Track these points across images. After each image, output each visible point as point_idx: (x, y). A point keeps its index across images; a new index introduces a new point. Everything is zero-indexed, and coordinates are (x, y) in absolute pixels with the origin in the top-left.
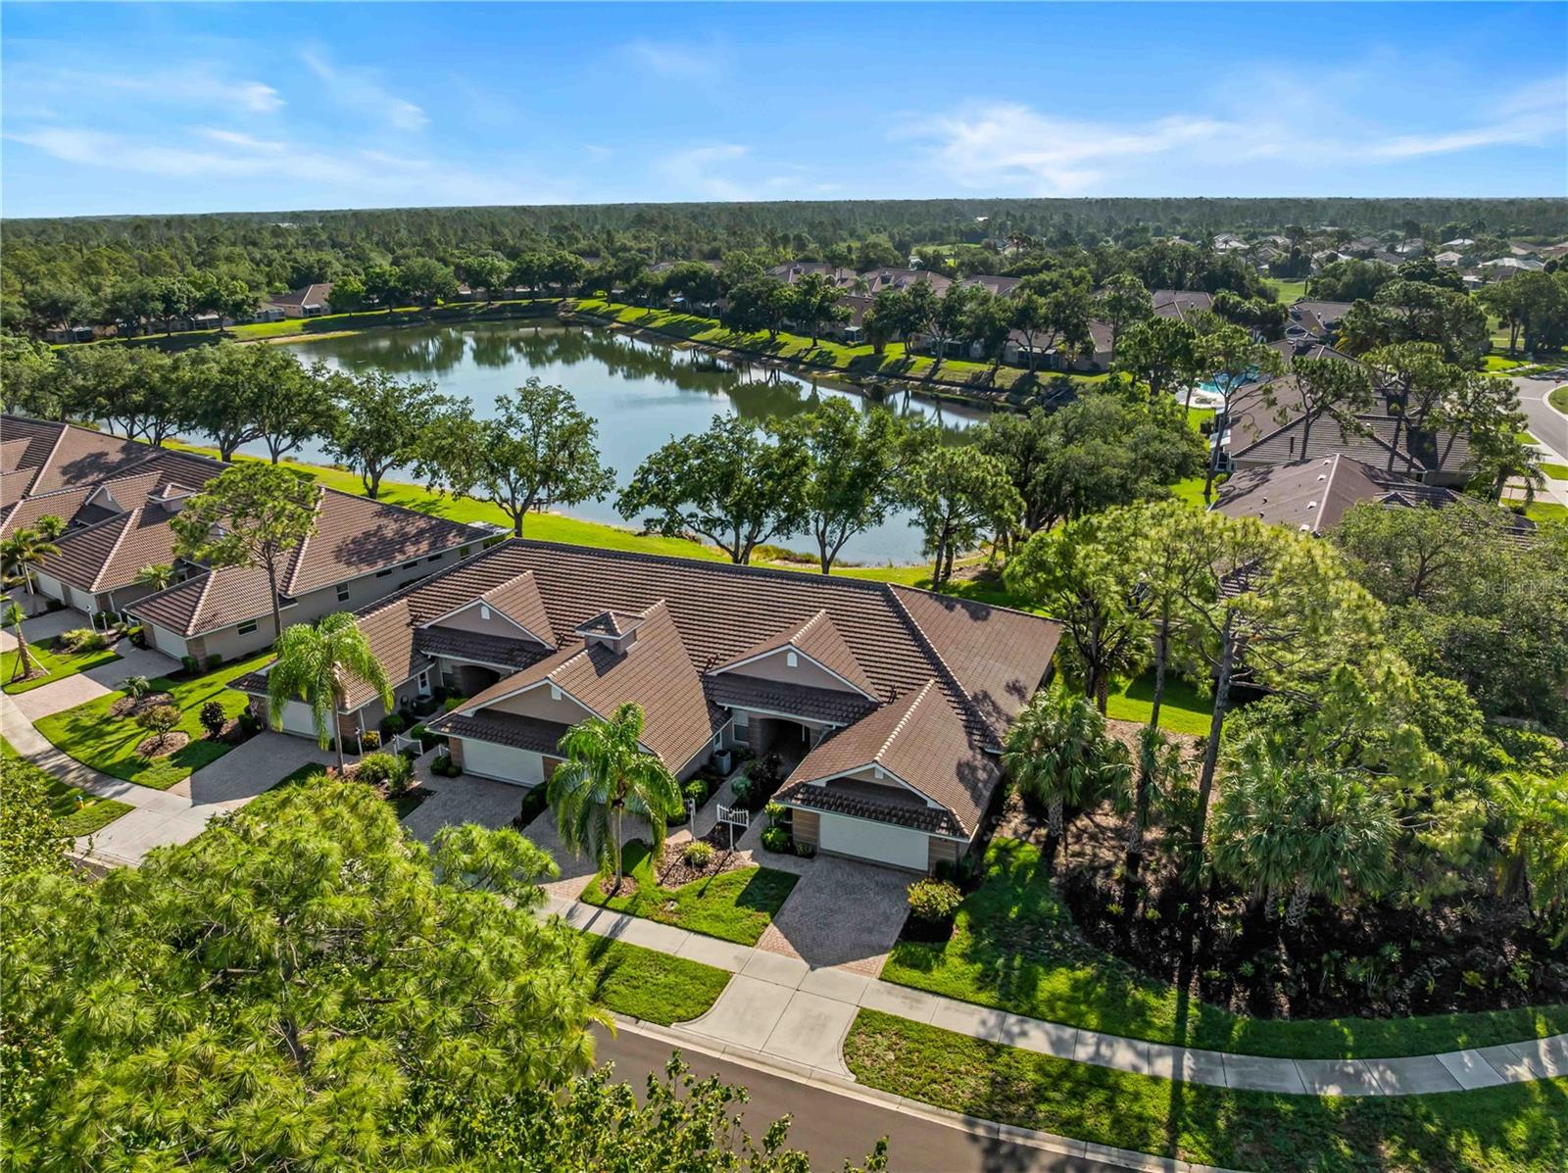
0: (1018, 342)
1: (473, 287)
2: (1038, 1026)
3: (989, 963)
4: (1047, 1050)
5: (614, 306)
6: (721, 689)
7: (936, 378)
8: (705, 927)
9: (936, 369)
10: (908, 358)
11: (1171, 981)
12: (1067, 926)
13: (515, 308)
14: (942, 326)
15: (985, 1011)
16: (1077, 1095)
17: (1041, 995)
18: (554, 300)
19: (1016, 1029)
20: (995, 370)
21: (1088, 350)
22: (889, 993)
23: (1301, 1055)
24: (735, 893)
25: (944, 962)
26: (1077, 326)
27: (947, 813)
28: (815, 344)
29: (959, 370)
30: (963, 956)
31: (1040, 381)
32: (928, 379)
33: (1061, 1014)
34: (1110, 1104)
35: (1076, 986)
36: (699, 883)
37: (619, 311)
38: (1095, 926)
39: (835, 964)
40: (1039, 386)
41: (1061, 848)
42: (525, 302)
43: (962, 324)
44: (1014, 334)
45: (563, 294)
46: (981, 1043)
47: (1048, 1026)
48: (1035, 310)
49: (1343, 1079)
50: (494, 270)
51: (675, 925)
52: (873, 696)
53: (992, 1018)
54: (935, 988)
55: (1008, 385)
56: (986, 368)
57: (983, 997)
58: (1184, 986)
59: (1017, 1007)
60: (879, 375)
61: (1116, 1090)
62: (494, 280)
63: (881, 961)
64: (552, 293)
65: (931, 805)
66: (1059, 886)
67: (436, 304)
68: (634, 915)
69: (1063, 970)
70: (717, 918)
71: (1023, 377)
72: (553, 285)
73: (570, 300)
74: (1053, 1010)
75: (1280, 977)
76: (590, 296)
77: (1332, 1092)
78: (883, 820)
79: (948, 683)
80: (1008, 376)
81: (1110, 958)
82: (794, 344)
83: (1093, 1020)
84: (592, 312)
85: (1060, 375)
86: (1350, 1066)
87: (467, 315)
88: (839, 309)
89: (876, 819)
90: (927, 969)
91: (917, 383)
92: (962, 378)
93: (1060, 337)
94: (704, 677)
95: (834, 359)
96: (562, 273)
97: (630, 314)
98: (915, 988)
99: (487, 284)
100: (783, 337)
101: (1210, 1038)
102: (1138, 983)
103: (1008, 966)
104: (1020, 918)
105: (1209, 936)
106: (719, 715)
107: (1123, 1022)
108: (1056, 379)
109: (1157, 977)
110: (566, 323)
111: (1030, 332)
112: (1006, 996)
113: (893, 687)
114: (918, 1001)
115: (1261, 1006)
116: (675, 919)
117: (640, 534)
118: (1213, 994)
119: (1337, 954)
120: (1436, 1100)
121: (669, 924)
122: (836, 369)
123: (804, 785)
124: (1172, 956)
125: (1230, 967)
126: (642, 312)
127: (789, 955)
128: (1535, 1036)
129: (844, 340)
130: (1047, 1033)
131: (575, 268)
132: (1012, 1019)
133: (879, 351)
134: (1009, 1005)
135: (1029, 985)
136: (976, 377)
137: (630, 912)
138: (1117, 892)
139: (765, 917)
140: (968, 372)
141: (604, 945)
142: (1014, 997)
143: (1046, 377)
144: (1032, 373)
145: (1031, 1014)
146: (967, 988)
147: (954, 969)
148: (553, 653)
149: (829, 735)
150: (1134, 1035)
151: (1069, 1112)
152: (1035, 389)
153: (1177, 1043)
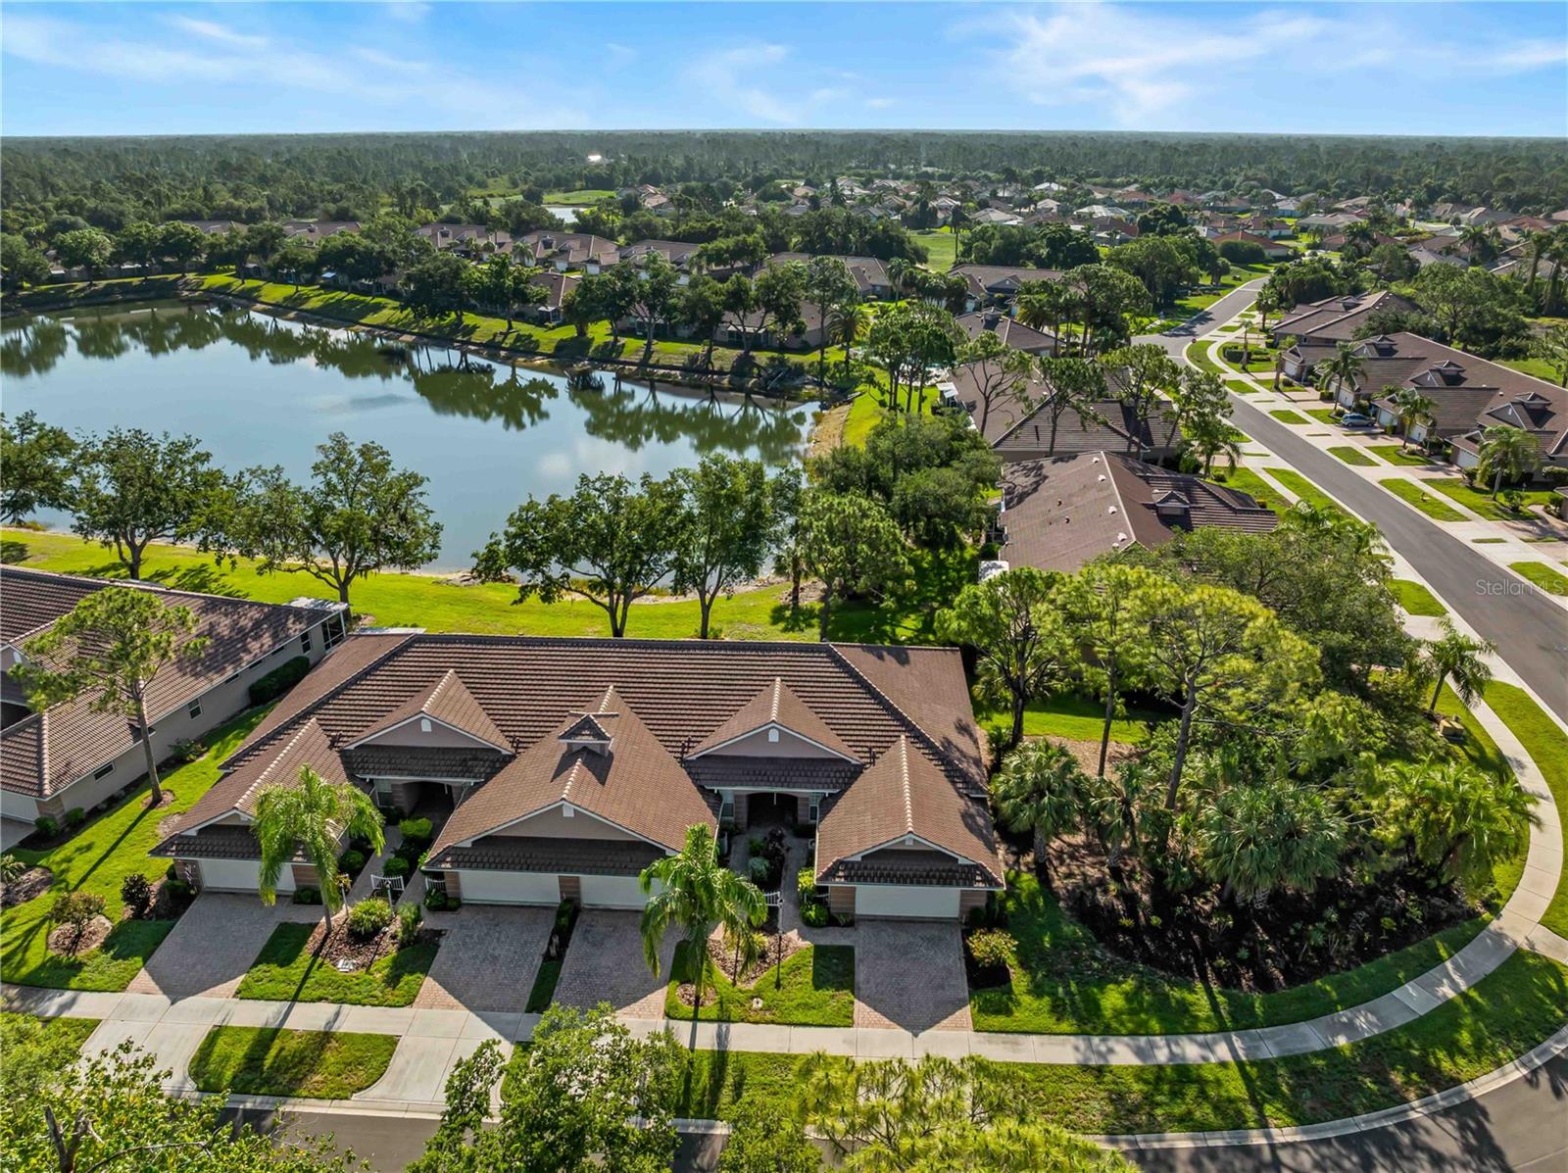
0: (731, 323)
1: (67, 265)
2: (1118, 1042)
3: (1053, 994)
4: (1136, 1062)
5: (250, 283)
6: (705, 771)
7: (651, 362)
8: (800, 1017)
9: (649, 352)
10: (616, 341)
11: (1193, 976)
12: (1094, 945)
13: (125, 289)
14: (652, 308)
15: (1072, 1038)
16: (1176, 1094)
17: (1108, 1013)
18: (172, 277)
19: (1103, 1048)
20: (710, 351)
21: (799, 330)
22: (990, 1042)
23: (1309, 1017)
24: (807, 976)
25: (1020, 1004)
26: (788, 307)
27: (978, 867)
28: (510, 327)
29: (674, 353)
30: (1029, 992)
31: (757, 361)
32: (644, 363)
33: (1130, 1026)
34: (1203, 1094)
35: (1129, 997)
36: (770, 974)
37: (258, 289)
38: (1116, 941)
39: (931, 1027)
40: (759, 367)
41: (1052, 872)
42: (136, 281)
43: (675, 308)
44: (728, 316)
45: (183, 271)
46: (1085, 1068)
47: (1126, 1039)
48: (747, 292)
49: (1349, 1028)
50: (92, 245)
51: (773, 1022)
52: (855, 759)
53: (1080, 1042)
54: (1025, 1028)
55: (727, 368)
56: (700, 349)
57: (1065, 1026)
58: (1204, 979)
59: (1094, 1029)
60: (591, 359)
61: (1201, 1082)
62: (95, 257)
63: (966, 1012)
64: (169, 269)
65: (961, 861)
66: (1069, 908)
67: (22, 288)
68: (729, 1021)
69: (1111, 986)
70: (806, 1006)
71: (740, 358)
72: (167, 259)
73: (191, 276)
74: (1122, 1024)
75: (1269, 955)
76: (214, 272)
77: (1342, 1041)
78: (925, 883)
79: (918, 737)
80: (725, 357)
81: (1141, 967)
82: (489, 327)
83: (1155, 1025)
84: (224, 289)
85: (775, 355)
86: (1344, 1016)
87: (67, 300)
88: (533, 289)
89: (918, 883)
90: (1008, 1013)
91: (634, 368)
92: (680, 362)
93: (771, 318)
94: (682, 761)
95: (537, 343)
96: (180, 249)
97: (276, 292)
98: (1007, 1032)
99: (89, 264)
100: (469, 319)
101: (1241, 1020)
102: (1173, 984)
103: (1068, 993)
104: (1054, 945)
105: (1203, 931)
106: (714, 799)
107: (1178, 1023)
108: (772, 359)
109: (1183, 975)
110: (190, 302)
111: (741, 313)
112: (1082, 1021)
113: (870, 748)
114: (1017, 1043)
115: (1264, 983)
116: (769, 1016)
117: (515, 602)
118: (1228, 980)
119: (1299, 926)
120: (1407, 1028)
121: (767, 1023)
122: (541, 354)
123: (840, 862)
124: (1185, 955)
125: (1230, 954)
126: (289, 290)
127: (888, 1027)
128: (1440, 960)
129: (541, 320)
130: (1128, 1045)
131: (194, 240)
132: (1096, 1040)
133: (582, 333)
134: (1088, 1028)
135: (1094, 1008)
136: (693, 359)
137: (724, 1019)
138: (1119, 906)
139: (845, 996)
140: (683, 354)
141: (720, 1059)
142: (1088, 1020)
143: (762, 358)
144: (747, 353)
145: (1107, 1031)
146: (1049, 1021)
147: (1029, 1006)
148: (513, 757)
149: (828, 803)
150: (1191, 1031)
151: (1179, 1110)
152: (755, 371)
153: (1222, 1029)
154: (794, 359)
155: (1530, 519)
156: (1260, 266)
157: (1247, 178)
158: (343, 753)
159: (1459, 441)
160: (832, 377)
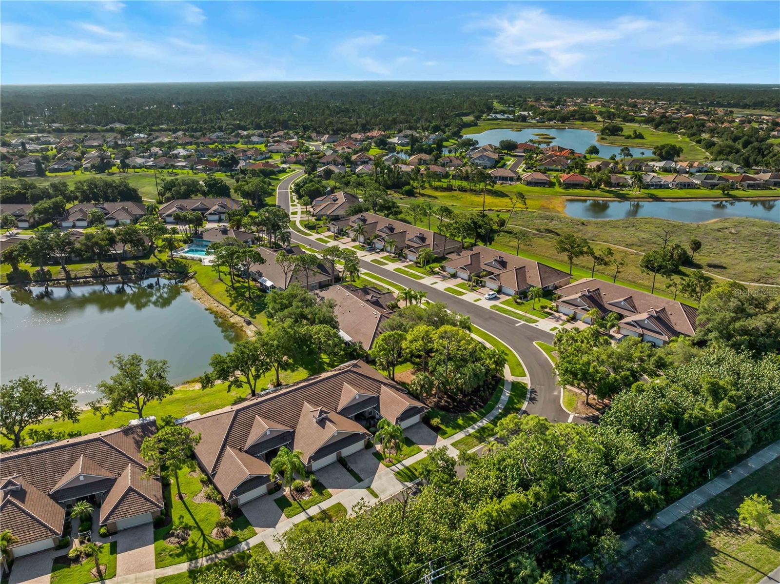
2: (468, 429)
3: (451, 426)
4: (474, 430)
7: (72, 276)
8: (412, 454)
9: (67, 272)
10: (42, 269)
12: (448, 414)
15: (461, 432)
16: (484, 432)
17: (462, 425)
19: (467, 431)
20: (100, 266)
22: (449, 440)
23: (492, 409)
24: (405, 446)
25: (447, 431)
26: (138, 241)
29: (81, 270)
30: (446, 428)
31: (129, 266)
32: (68, 278)
34: (488, 430)
35: (462, 420)
38: (452, 411)
39: (436, 442)
40: (131, 269)
46: (467, 436)
47: (469, 427)
49: (499, 408)
52: (375, 395)
53: (463, 432)
54: (452, 434)
56: (95, 265)
57: (458, 431)
58: (471, 411)
59: (463, 428)
61: (486, 428)
63: (439, 437)
66: (437, 409)
68: (401, 461)
69: (458, 420)
70: (412, 451)
71: (118, 266)
74: (466, 425)
75: (478, 401)
77: (500, 411)
79: (384, 384)
81: (460, 414)
83: (471, 423)
90: (447, 433)
92: (88, 274)
94: (338, 413)
98: (450, 437)
101: (483, 416)
102: (467, 414)
103: (453, 424)
107: (475, 421)
109: (468, 412)
112: (459, 428)
113: (377, 391)
114: (453, 438)
115: (481, 407)
116: (406, 457)
118: (475, 409)
120: (507, 404)
121: (408, 458)
123: (397, 418)
124: (465, 408)
125: (472, 404)
127: (428, 446)
128: (503, 389)
132: (465, 430)
135: (459, 425)
136: (94, 271)
137: (399, 462)
139: (416, 446)
140: (87, 269)
141: (407, 468)
142: (461, 428)
143: (130, 264)
144: (120, 263)
145: (465, 428)
146: (454, 431)
147: (449, 430)
148: (294, 432)
149: (378, 408)
150: (478, 421)
151: (487, 434)
152: (131, 271)
153: (482, 418)
154: (146, 262)
155: (437, 273)
156: (274, 177)
157: (228, 125)
158: (246, 452)
159: (406, 251)
160: (170, 267)
